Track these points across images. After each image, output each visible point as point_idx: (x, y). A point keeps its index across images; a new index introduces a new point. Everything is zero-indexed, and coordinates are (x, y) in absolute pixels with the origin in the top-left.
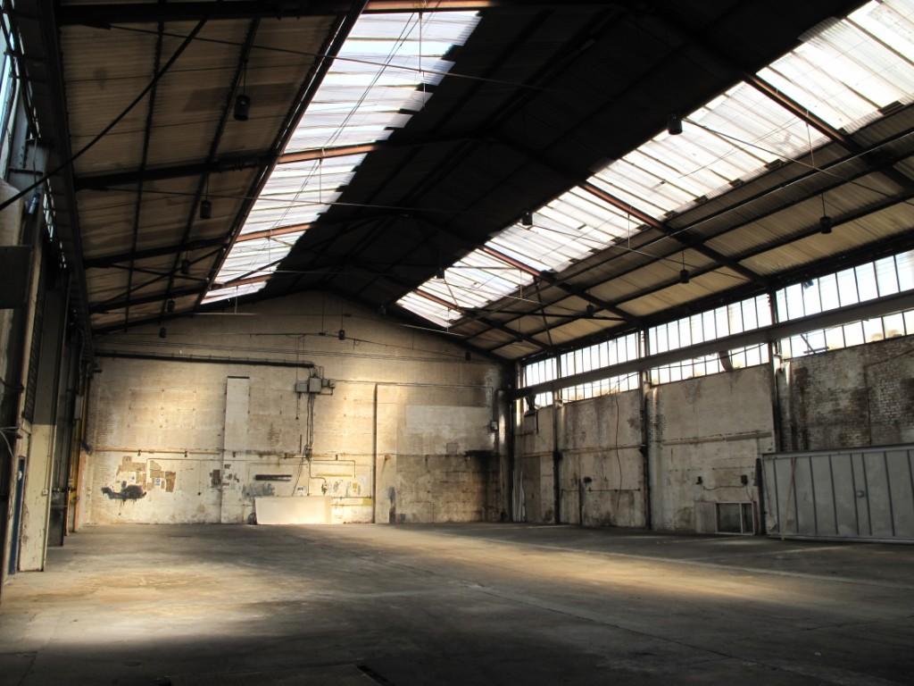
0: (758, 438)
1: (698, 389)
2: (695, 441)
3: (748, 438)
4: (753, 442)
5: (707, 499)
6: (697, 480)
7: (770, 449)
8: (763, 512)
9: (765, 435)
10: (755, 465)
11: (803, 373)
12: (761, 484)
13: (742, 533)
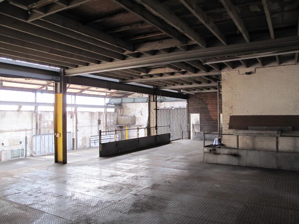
0: (26, 131)
1: (4, 115)
2: (1, 131)
3: (22, 131)
4: (24, 132)
5: (5, 150)
6: (1, 144)
7: (30, 134)
8: (26, 151)
9: (28, 130)
10: (24, 138)
11: (41, 115)
12: (26, 143)
13: (20, 157)
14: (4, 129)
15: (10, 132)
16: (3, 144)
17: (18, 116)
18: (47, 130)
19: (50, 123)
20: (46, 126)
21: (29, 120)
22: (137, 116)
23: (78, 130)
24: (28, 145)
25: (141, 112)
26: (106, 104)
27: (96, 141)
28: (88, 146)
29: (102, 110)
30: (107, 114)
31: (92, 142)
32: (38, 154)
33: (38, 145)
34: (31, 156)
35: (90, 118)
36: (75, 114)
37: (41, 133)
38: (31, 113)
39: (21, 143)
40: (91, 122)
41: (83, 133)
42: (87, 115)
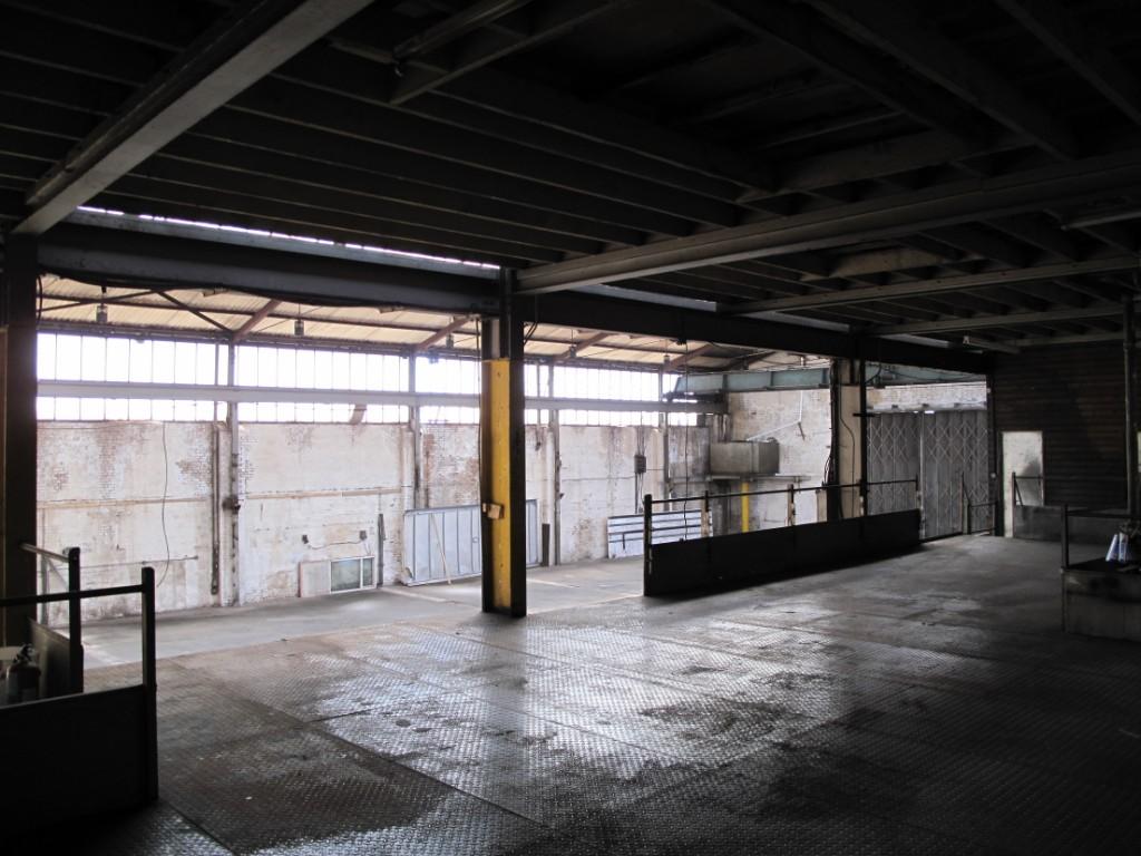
0: (380, 494)
1: (308, 437)
2: (299, 494)
3: (368, 493)
4: (375, 498)
5: (312, 559)
6: (300, 538)
7: (392, 505)
8: (381, 565)
9: (388, 492)
10: (376, 520)
11: (430, 439)
12: (381, 538)
13: (362, 588)
14: (307, 489)
15: (327, 498)
16: (305, 539)
17: (353, 440)
18: (453, 491)
19: (461, 468)
20: (448, 478)
21: (389, 454)
22: (782, 442)
23: (562, 495)
24: (386, 544)
25: (799, 424)
26: (664, 396)
27: (627, 536)
28: (598, 553)
29: (651, 419)
30: (669, 432)
31: (614, 538)
32: (420, 580)
33: (421, 547)
34: (399, 583)
35: (605, 451)
36: (550, 434)
37: (432, 504)
38: (398, 430)
39: (363, 536)
40: (610, 466)
41: (579, 503)
42: (596, 438)
